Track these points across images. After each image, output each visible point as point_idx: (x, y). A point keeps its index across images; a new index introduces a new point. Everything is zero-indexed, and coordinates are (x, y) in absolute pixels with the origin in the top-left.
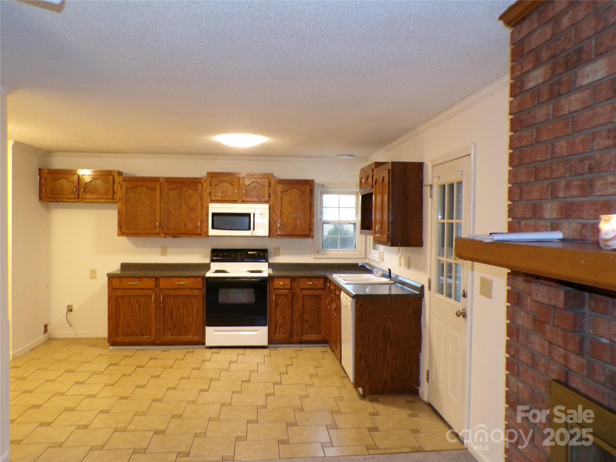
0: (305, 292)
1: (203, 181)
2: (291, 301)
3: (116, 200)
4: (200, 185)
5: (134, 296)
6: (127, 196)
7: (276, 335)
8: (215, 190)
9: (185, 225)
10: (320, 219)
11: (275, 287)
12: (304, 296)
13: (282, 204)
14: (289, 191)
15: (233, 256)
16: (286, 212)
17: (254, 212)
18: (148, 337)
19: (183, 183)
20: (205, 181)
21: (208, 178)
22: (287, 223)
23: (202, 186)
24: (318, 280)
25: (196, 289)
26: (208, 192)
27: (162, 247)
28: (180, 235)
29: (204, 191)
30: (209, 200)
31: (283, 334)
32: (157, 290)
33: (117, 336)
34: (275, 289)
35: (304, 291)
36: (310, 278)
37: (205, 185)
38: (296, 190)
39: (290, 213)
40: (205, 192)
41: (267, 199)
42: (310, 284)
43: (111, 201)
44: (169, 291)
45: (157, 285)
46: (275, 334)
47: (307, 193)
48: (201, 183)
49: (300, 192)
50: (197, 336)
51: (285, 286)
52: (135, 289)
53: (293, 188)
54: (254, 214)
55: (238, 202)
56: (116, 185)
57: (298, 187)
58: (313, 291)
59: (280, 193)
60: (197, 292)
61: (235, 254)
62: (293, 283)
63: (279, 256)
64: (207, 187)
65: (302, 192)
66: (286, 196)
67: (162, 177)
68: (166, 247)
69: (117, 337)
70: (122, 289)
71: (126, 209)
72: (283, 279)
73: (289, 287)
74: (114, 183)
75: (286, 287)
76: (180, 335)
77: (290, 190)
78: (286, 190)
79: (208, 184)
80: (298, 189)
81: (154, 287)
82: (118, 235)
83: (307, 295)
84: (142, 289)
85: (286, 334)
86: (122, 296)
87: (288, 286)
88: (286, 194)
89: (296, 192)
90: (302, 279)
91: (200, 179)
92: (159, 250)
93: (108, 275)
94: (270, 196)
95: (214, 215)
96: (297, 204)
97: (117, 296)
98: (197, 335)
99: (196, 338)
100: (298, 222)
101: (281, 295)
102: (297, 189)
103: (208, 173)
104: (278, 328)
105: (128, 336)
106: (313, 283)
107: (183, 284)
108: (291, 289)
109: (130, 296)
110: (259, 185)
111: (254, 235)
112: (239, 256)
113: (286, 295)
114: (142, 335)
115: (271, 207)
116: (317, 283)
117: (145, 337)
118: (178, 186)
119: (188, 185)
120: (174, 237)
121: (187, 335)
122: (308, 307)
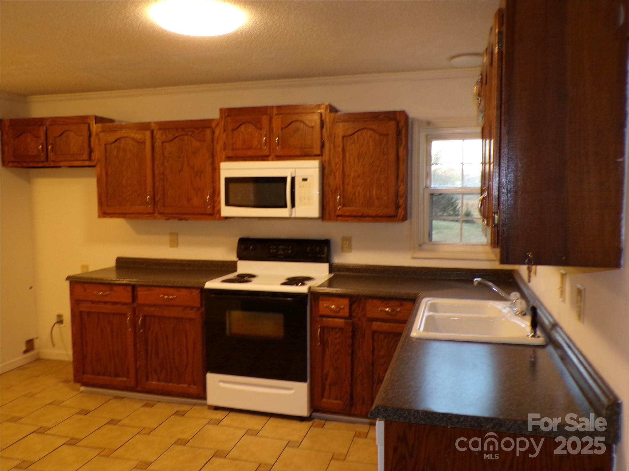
0: (376, 326)
1: (213, 125)
2: (349, 341)
3: (93, 161)
4: (208, 132)
5: (103, 313)
6: (108, 154)
7: (324, 400)
8: (232, 138)
9: (189, 200)
10: (426, 187)
11: (321, 313)
12: (374, 332)
13: (344, 158)
14: (356, 134)
15: (271, 251)
16: (352, 174)
17: (293, 175)
18: (124, 379)
19: (183, 129)
20: (218, 125)
21: (222, 120)
22: (354, 194)
23: (213, 133)
24: (401, 305)
25: (192, 308)
26: (221, 143)
27: (172, 234)
28: (188, 216)
29: (215, 142)
30: (224, 157)
31: (336, 399)
32: (135, 305)
33: (84, 373)
34: (322, 316)
35: (374, 323)
36: (386, 299)
37: (217, 132)
38: (370, 133)
39: (359, 176)
40: (218, 143)
41: (318, 152)
42: (386, 311)
43: (87, 163)
44: (152, 309)
45: (134, 298)
46: (322, 398)
47: (390, 136)
48: (210, 127)
49: (377, 137)
50: (195, 387)
51: (338, 312)
52: (106, 303)
53: (364, 129)
54: (293, 179)
55: (270, 158)
56: (93, 139)
57: (374, 127)
58: (392, 325)
59: (341, 139)
60: (192, 314)
61: (275, 247)
62: (354, 306)
63: (351, 252)
64: (220, 133)
65: (381, 135)
66: (352, 143)
67: (154, 122)
68: (177, 234)
69: (85, 376)
70: (87, 301)
71: (107, 175)
72: (336, 299)
73: (347, 315)
74: (90, 136)
75: (341, 314)
76: (170, 382)
77: (359, 133)
78: (350, 132)
79: (222, 130)
80: (374, 130)
81: (129, 300)
82: (99, 217)
83: (382, 332)
84: (115, 303)
85: (341, 399)
86: (89, 313)
87: (345, 312)
88: (352, 141)
89: (371, 136)
90: (370, 301)
91: (210, 121)
92: (167, 238)
93: (68, 278)
94: (323, 146)
95: (229, 181)
96: (372, 157)
97: (81, 312)
98: (195, 384)
99: (193, 389)
100: (374, 192)
101: (333, 328)
102: (371, 129)
103: (221, 110)
104: (327, 388)
105: (99, 374)
106: (393, 310)
107: (172, 299)
108: (351, 316)
109: (99, 313)
110: (305, 125)
111: (293, 216)
112: (281, 252)
113: (341, 329)
114: (117, 375)
115: (326, 165)
116: (399, 310)
117: (120, 379)
118: (176, 135)
119: (190, 133)
120: (180, 219)
121: (180, 384)
122: (382, 353)
